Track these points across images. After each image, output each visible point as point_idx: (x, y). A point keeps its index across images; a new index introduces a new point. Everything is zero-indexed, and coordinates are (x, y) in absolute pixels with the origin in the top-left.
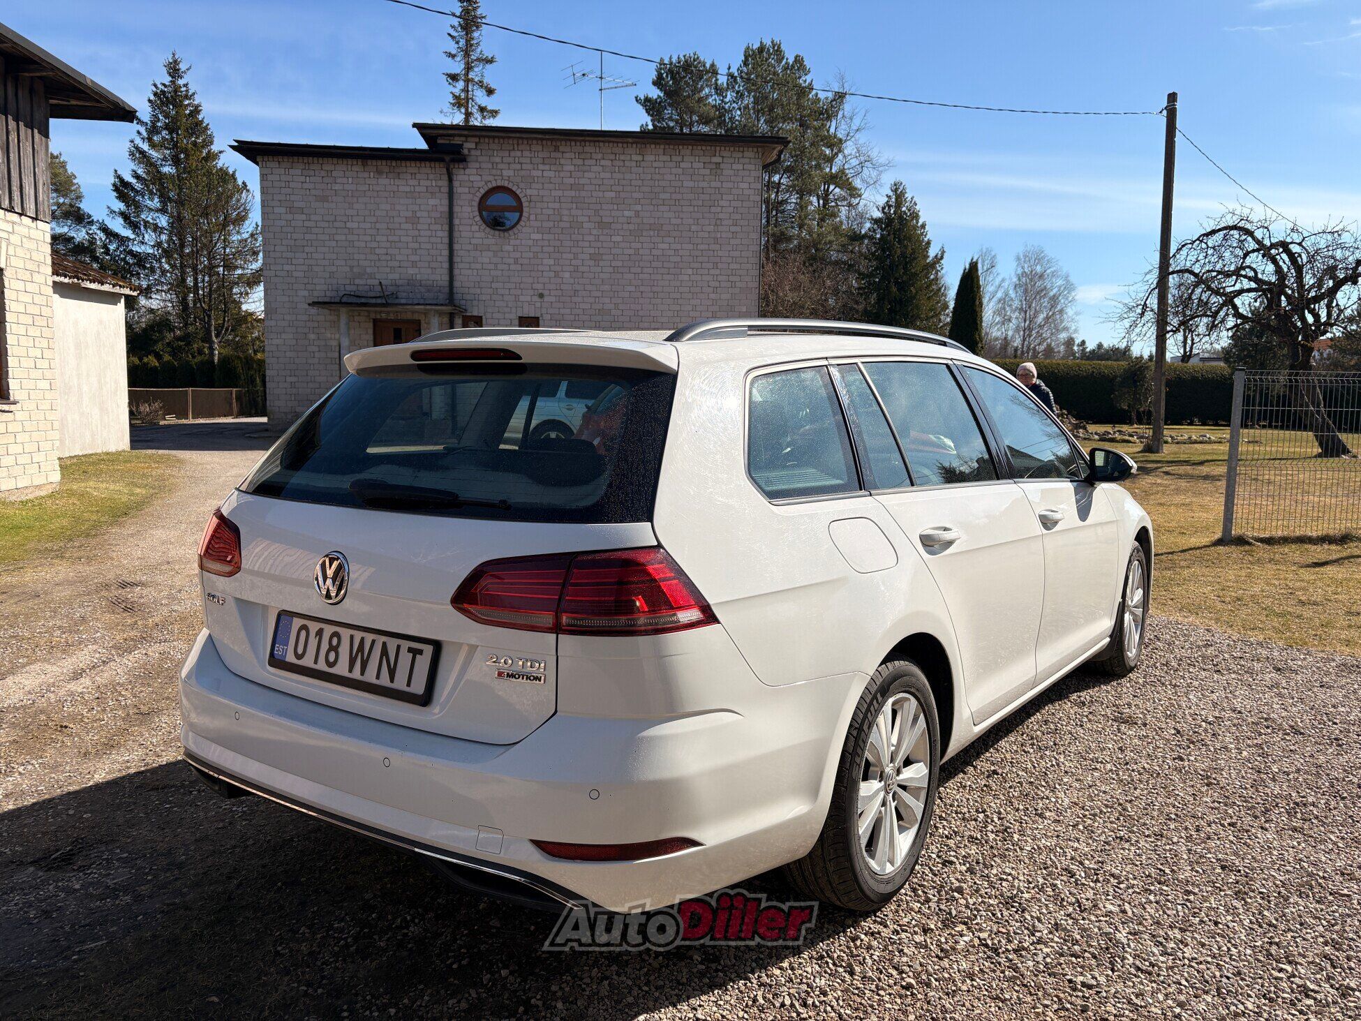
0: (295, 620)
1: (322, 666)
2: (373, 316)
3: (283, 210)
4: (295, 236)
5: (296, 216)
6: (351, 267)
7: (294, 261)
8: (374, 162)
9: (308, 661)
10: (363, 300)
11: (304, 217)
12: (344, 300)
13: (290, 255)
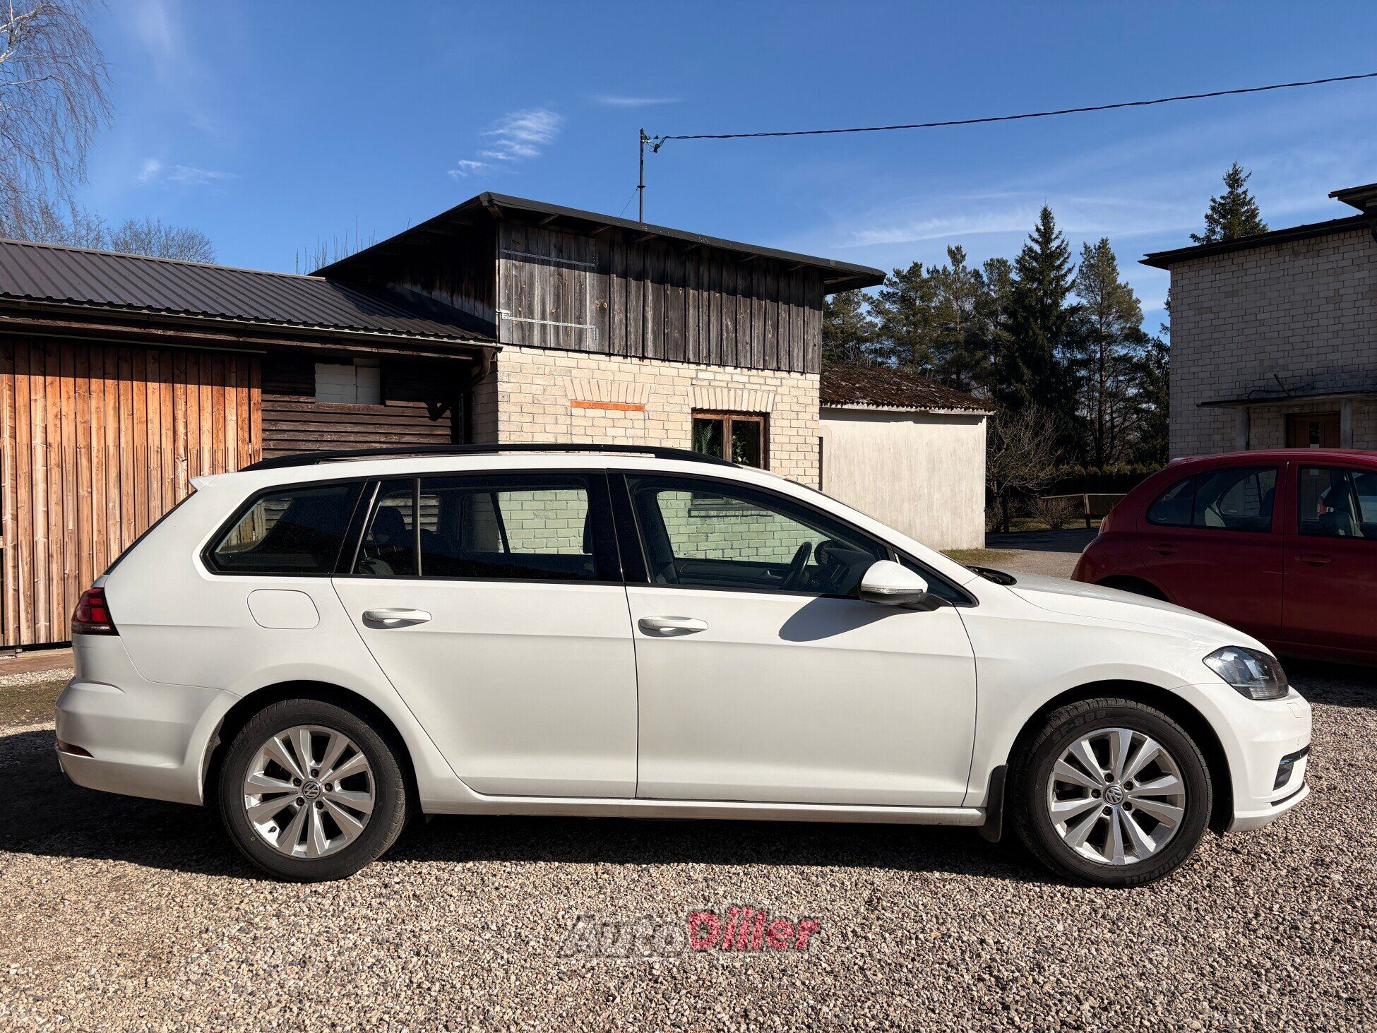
2: (1285, 411)
3: (1191, 313)
4: (1202, 337)
5: (1204, 317)
6: (1262, 361)
7: (1201, 362)
8: (1290, 245)
10: (1274, 395)
11: (1212, 316)
12: (1252, 397)
13: (1196, 357)
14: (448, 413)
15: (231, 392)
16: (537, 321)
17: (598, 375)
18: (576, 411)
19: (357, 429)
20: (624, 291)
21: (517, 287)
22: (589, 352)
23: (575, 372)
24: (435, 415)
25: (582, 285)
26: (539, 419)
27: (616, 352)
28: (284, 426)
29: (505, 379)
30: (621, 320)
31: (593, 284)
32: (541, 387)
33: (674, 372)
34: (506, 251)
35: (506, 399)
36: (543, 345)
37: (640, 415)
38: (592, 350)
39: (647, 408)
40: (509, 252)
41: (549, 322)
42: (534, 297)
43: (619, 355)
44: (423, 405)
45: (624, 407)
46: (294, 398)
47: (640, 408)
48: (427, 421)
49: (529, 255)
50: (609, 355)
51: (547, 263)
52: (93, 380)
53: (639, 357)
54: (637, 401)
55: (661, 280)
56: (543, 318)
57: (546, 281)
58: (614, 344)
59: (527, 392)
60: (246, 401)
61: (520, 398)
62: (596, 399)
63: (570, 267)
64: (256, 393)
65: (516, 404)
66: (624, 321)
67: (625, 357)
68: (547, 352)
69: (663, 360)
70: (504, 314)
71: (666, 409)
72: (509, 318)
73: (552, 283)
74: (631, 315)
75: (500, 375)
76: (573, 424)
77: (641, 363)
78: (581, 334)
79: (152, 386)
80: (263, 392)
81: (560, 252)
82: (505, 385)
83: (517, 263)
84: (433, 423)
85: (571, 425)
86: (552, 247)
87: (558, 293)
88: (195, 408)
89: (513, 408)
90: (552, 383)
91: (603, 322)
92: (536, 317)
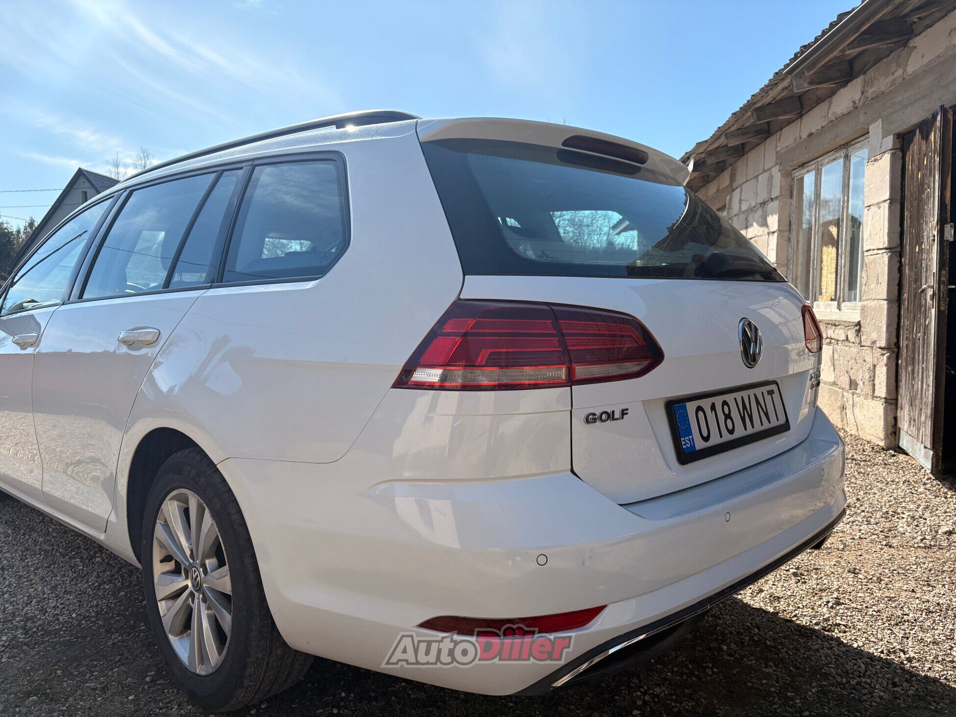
0: (688, 404)
1: (727, 437)
9: (715, 440)
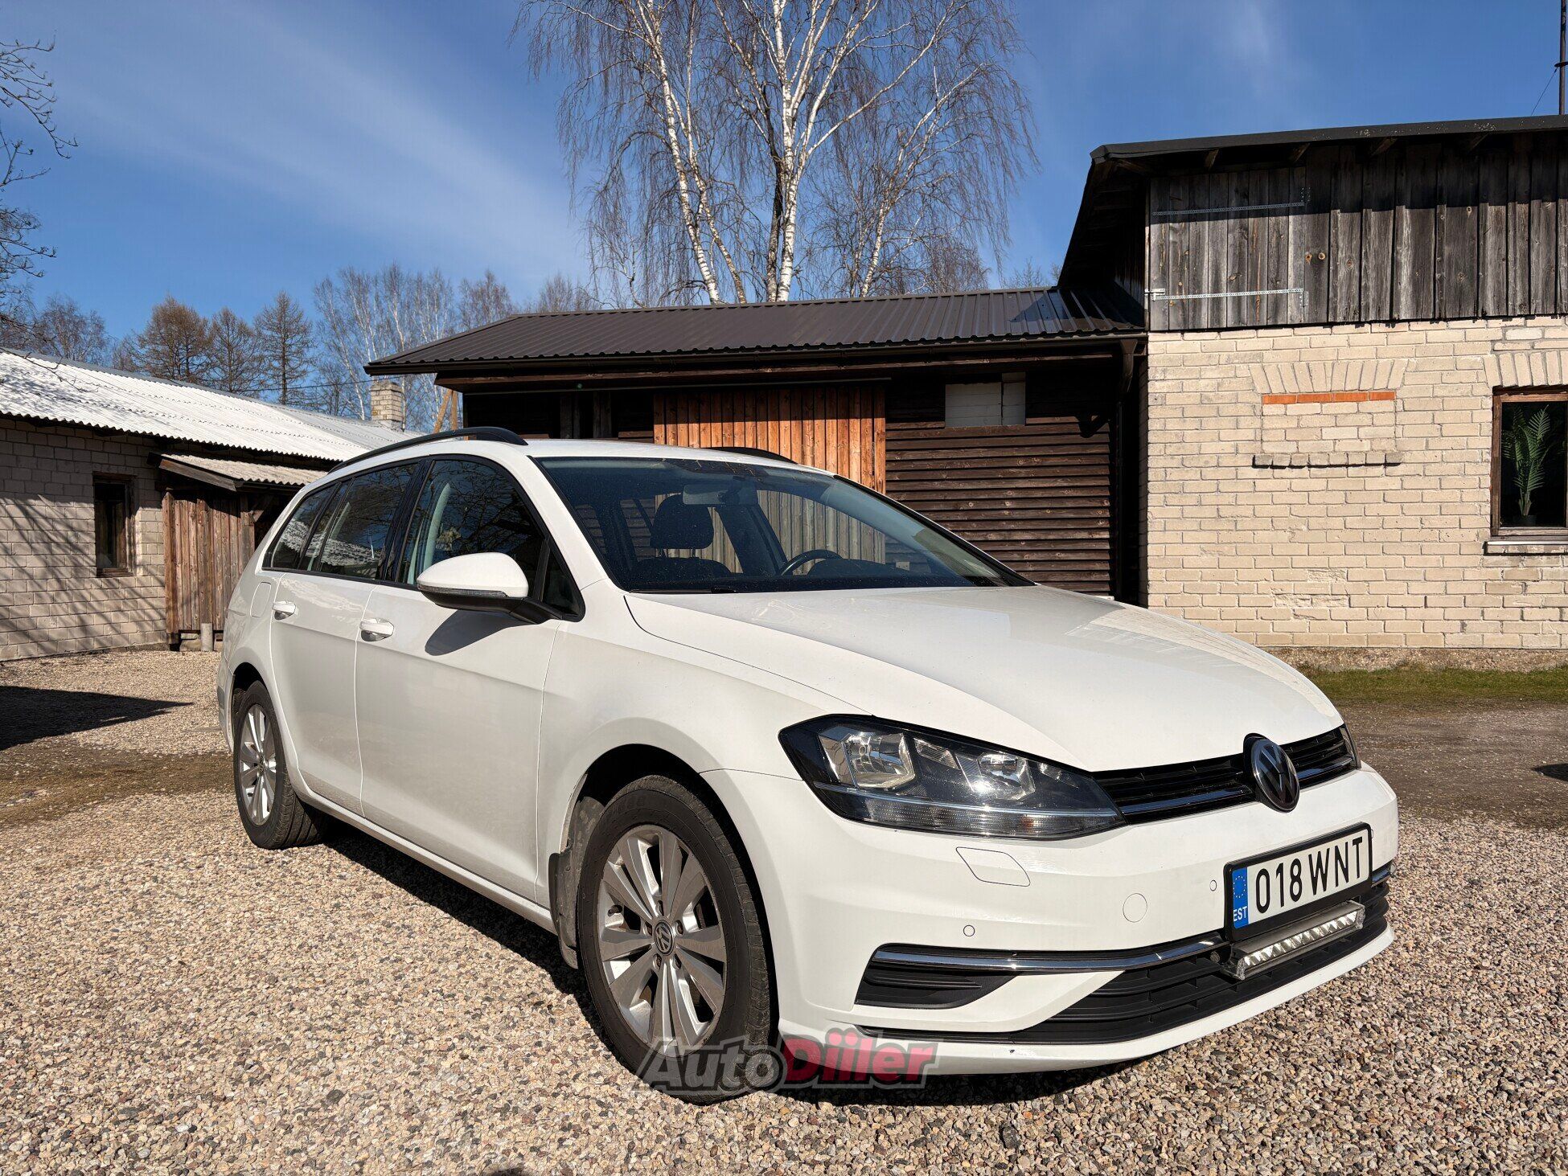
14: (1106, 427)
15: (855, 424)
16: (1206, 295)
17: (1307, 355)
18: (1268, 409)
19: (990, 453)
20: (1357, 231)
21: (1175, 258)
22: (1293, 326)
23: (1267, 355)
24: (1087, 430)
25: (1280, 236)
26: (1211, 424)
27: (1340, 319)
28: (910, 456)
29: (1158, 376)
30: (1350, 274)
31: (1301, 232)
32: (1214, 382)
33: (1459, 335)
34: (1161, 213)
35: (1159, 401)
36: (1216, 326)
37: (1387, 405)
38: (1297, 322)
39: (1399, 394)
40: (1165, 213)
41: (1226, 295)
42: (1202, 264)
43: (1348, 323)
44: (1073, 419)
45: (1359, 396)
46: (922, 425)
47: (1388, 395)
48: (1079, 439)
49: (1196, 211)
50: (1330, 325)
51: (1226, 216)
52: (736, 424)
53: (1384, 322)
54: (1380, 385)
55: (1426, 201)
56: (1216, 288)
57: (1222, 240)
58: (1335, 309)
59: (1192, 389)
60: (870, 432)
61: (1182, 399)
62: (1305, 388)
63: (1260, 214)
64: (880, 422)
65: (1174, 407)
66: (1357, 273)
67: (1359, 324)
68: (1224, 334)
69: (1433, 320)
70: (1156, 293)
71: (1439, 392)
72: (1167, 298)
73: (1231, 241)
74: (1370, 263)
75: (1151, 373)
76: (1265, 426)
77: (1391, 329)
78: (1277, 304)
79: (785, 424)
80: (887, 422)
81: (1245, 196)
82: (1157, 384)
83: (1176, 225)
84: (1085, 440)
85: (1262, 429)
86: (1233, 193)
87: (1241, 254)
88: (822, 444)
89: (1170, 413)
90: (1231, 374)
91: (1318, 280)
92: (1205, 287)
